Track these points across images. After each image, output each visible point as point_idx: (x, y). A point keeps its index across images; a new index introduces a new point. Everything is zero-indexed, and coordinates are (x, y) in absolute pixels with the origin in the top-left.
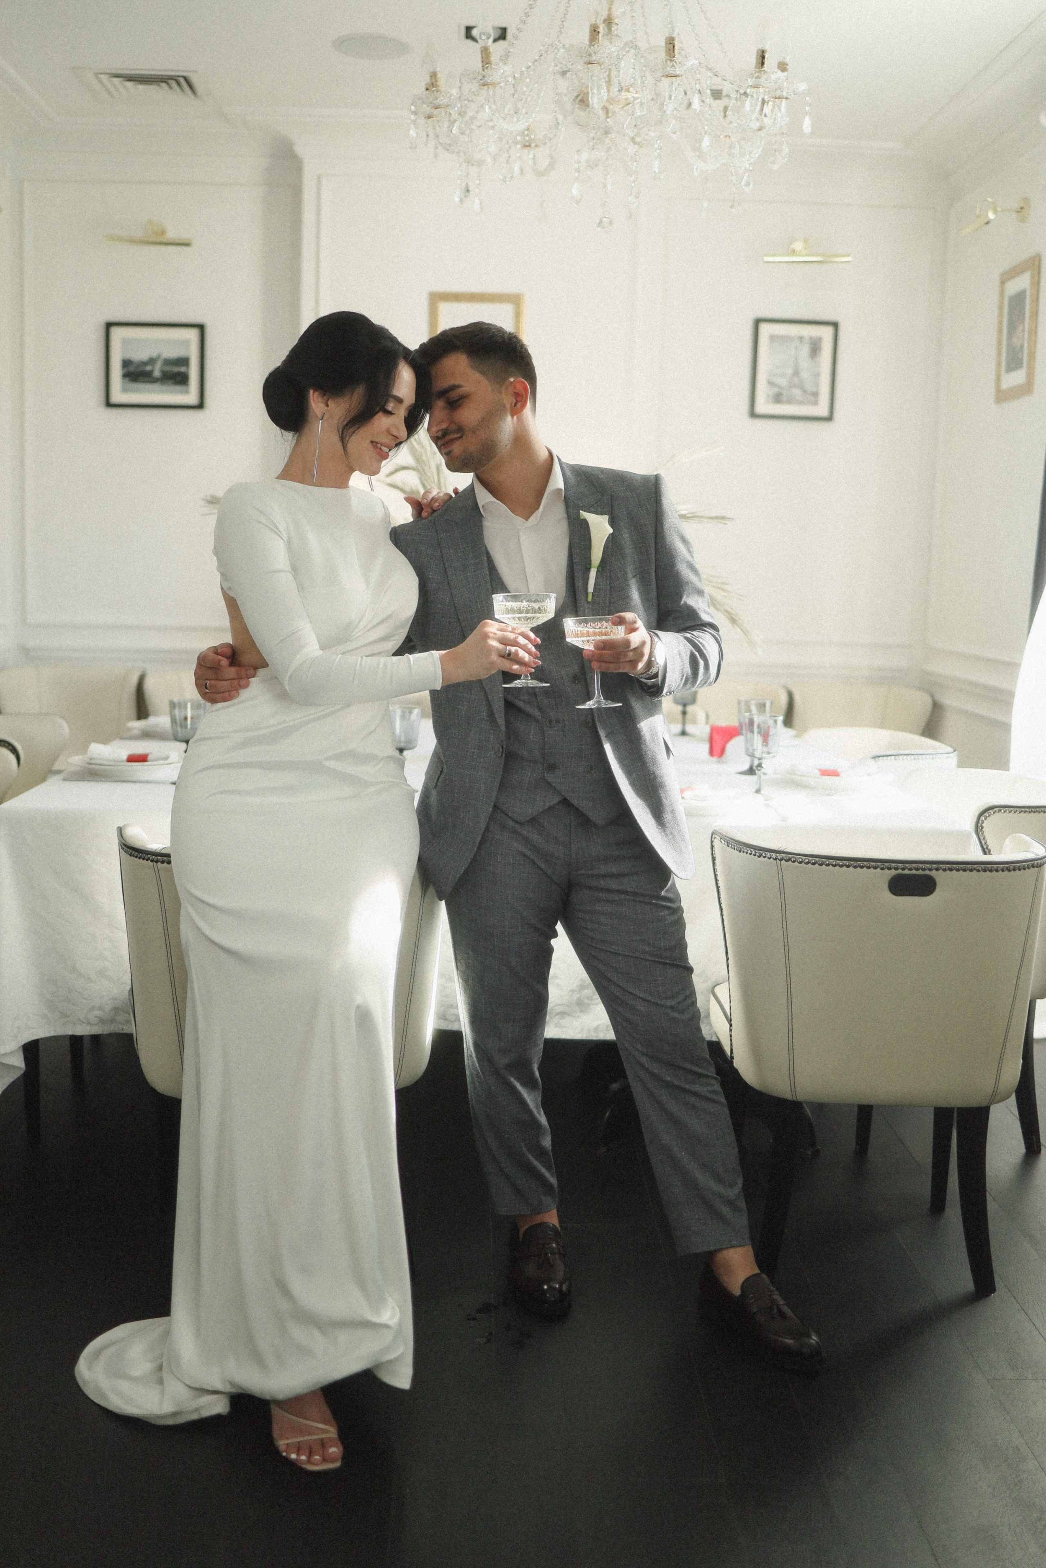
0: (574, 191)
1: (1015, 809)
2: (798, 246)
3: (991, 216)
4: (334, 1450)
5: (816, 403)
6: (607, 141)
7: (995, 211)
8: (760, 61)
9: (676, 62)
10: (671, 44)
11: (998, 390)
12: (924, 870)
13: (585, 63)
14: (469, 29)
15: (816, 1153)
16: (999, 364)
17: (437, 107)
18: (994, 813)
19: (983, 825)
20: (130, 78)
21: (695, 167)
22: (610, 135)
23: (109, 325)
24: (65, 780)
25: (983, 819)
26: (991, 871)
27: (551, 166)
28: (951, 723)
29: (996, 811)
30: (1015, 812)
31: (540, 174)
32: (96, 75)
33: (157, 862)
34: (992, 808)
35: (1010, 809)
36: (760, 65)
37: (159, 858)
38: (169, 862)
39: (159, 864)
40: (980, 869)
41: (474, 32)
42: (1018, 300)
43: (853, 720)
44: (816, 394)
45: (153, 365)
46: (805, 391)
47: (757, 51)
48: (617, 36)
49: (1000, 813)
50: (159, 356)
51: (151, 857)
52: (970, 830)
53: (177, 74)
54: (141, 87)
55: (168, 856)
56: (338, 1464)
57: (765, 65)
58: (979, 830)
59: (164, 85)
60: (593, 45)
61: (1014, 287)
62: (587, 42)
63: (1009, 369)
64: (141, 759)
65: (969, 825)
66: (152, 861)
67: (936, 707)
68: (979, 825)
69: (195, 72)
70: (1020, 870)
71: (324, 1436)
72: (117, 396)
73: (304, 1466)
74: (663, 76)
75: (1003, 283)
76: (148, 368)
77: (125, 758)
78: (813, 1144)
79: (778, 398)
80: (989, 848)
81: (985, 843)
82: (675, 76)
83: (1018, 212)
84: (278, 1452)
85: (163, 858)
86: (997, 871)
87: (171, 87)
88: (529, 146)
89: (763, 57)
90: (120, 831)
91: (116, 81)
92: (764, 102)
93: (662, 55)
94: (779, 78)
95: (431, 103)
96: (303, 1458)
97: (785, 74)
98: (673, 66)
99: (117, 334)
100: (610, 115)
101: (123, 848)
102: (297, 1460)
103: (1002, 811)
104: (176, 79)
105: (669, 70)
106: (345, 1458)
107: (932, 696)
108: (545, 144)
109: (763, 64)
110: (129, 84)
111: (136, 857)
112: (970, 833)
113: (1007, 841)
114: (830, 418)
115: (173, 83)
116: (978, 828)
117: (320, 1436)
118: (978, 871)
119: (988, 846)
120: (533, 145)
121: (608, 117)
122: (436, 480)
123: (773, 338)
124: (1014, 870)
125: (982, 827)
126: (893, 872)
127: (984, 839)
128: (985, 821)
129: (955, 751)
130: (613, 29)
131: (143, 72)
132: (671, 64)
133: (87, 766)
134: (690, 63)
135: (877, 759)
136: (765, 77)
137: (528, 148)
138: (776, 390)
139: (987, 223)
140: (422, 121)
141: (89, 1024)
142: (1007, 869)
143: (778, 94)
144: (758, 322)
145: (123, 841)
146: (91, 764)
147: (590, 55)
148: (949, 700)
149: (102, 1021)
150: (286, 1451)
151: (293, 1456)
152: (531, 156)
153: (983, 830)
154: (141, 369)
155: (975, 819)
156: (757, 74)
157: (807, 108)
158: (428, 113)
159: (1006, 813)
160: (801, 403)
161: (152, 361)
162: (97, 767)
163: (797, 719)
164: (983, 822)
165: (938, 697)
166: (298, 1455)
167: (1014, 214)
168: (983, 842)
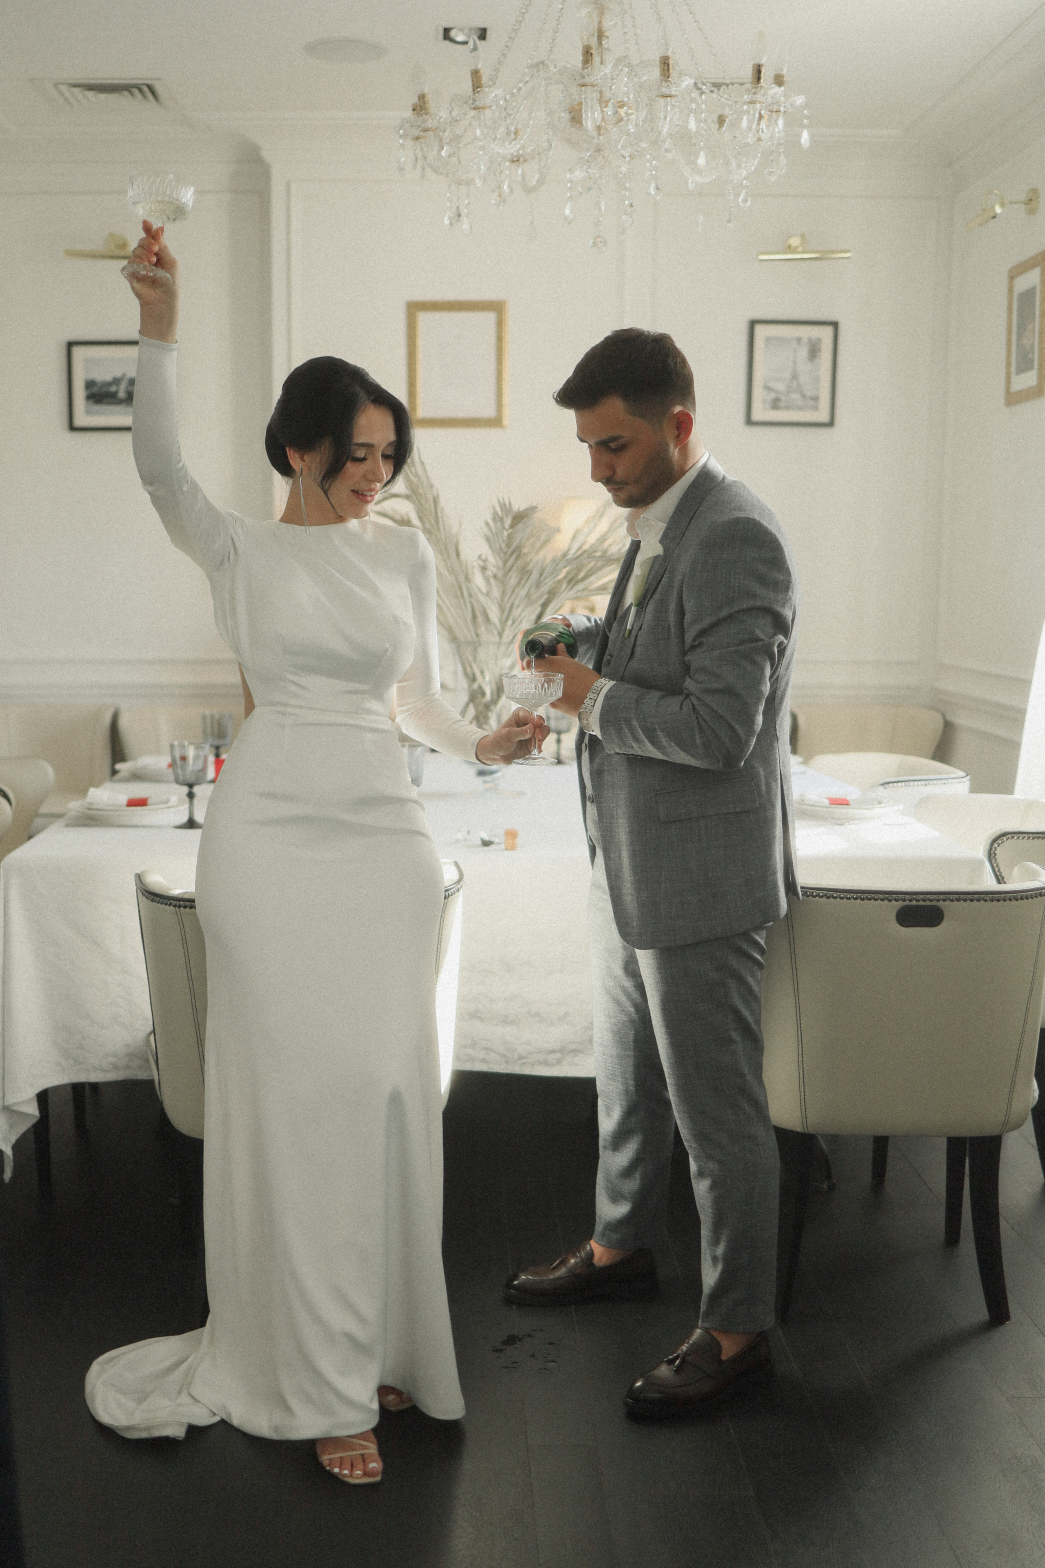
0: (567, 212)
1: (1028, 835)
2: (795, 241)
3: (998, 210)
4: (375, 1465)
5: (816, 408)
6: (600, 158)
7: (1002, 205)
8: (757, 76)
9: (671, 83)
10: (665, 63)
11: (1008, 391)
12: (931, 900)
13: (578, 85)
14: (447, 31)
15: (832, 1188)
16: (1009, 364)
17: (425, 130)
18: (1007, 840)
19: (996, 852)
20: (91, 87)
21: (690, 181)
22: (602, 153)
23: (70, 345)
24: (67, 826)
25: (996, 846)
26: (998, 900)
27: (541, 181)
28: (964, 745)
29: (1009, 838)
30: (1028, 838)
31: (529, 190)
32: (56, 85)
33: (180, 906)
34: (1004, 834)
35: (1023, 835)
36: (756, 80)
37: (181, 903)
38: (192, 907)
39: (182, 909)
40: (988, 899)
41: (453, 34)
42: (1027, 297)
43: (861, 744)
44: (816, 399)
45: (117, 385)
46: (804, 396)
47: (754, 65)
48: (608, 49)
49: (1013, 839)
50: (124, 375)
51: (174, 903)
52: (983, 857)
53: (140, 82)
54: (103, 96)
55: (193, 901)
56: (378, 1478)
57: (762, 81)
58: (992, 858)
59: (126, 93)
60: (587, 68)
61: (1024, 282)
62: (580, 65)
63: (1020, 370)
64: (141, 803)
65: (980, 853)
66: (175, 906)
67: (948, 728)
68: (992, 852)
69: (160, 79)
70: (1027, 899)
71: (366, 1451)
72: (81, 419)
73: (346, 1479)
74: (657, 96)
75: (1012, 278)
76: (113, 389)
77: (125, 802)
78: (829, 1177)
79: (775, 404)
80: (1002, 875)
81: (999, 871)
82: (670, 96)
83: (1026, 204)
84: (322, 1468)
85: (186, 903)
86: (1005, 900)
87: (132, 94)
88: (518, 161)
89: (759, 72)
90: (139, 878)
91: (76, 90)
92: (761, 117)
93: (656, 73)
94: (776, 93)
95: (419, 126)
96: (346, 1472)
97: (782, 88)
98: (668, 86)
99: (79, 353)
100: (602, 132)
101: (143, 894)
102: (339, 1474)
103: (1016, 838)
104: (138, 87)
105: (665, 90)
106: (385, 1472)
107: (944, 716)
108: (533, 158)
109: (759, 79)
110: (90, 94)
111: (158, 903)
112: (981, 862)
113: (1016, 869)
114: (831, 424)
115: (136, 91)
116: (991, 855)
117: (362, 1452)
118: (986, 901)
119: (1001, 873)
120: (522, 160)
121: (599, 135)
122: (433, 514)
123: (768, 340)
124: (1022, 899)
125: (995, 855)
126: (900, 904)
127: (997, 866)
128: (998, 848)
129: (967, 775)
130: (603, 42)
131: (105, 82)
132: (666, 85)
133: (87, 811)
134: (686, 83)
135: (887, 786)
136: (762, 92)
137: (517, 163)
138: (773, 395)
139: (994, 217)
140: (410, 143)
141: (103, 1070)
142: (1014, 898)
143: (775, 108)
144: (753, 324)
145: (144, 887)
146: (90, 809)
147: (583, 77)
148: (961, 720)
149: (115, 1067)
150: (329, 1465)
151: (336, 1470)
152: (520, 171)
153: (996, 856)
154: (105, 389)
155: (988, 847)
156: (753, 90)
157: (805, 121)
158: (416, 135)
159: (1019, 840)
160: (800, 408)
161: (116, 381)
162: (96, 812)
163: (801, 744)
164: (996, 849)
165: (948, 717)
166: (340, 1468)
167: (1023, 206)
168: (997, 870)
